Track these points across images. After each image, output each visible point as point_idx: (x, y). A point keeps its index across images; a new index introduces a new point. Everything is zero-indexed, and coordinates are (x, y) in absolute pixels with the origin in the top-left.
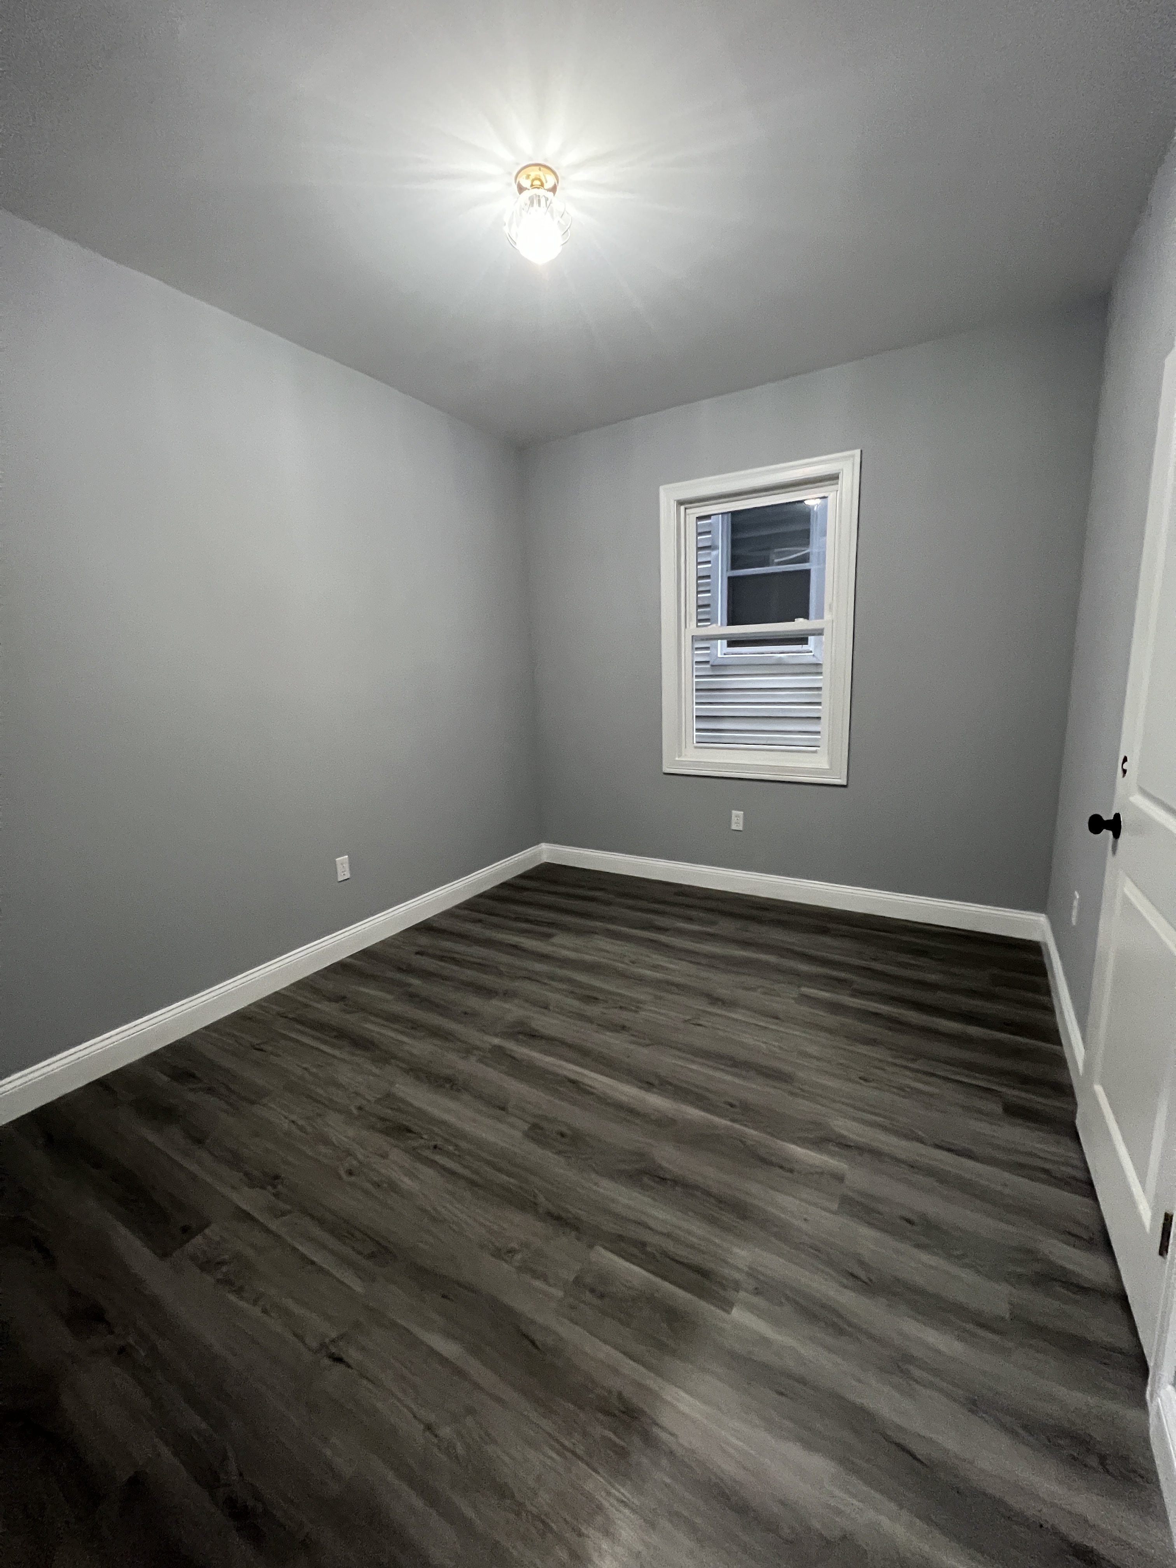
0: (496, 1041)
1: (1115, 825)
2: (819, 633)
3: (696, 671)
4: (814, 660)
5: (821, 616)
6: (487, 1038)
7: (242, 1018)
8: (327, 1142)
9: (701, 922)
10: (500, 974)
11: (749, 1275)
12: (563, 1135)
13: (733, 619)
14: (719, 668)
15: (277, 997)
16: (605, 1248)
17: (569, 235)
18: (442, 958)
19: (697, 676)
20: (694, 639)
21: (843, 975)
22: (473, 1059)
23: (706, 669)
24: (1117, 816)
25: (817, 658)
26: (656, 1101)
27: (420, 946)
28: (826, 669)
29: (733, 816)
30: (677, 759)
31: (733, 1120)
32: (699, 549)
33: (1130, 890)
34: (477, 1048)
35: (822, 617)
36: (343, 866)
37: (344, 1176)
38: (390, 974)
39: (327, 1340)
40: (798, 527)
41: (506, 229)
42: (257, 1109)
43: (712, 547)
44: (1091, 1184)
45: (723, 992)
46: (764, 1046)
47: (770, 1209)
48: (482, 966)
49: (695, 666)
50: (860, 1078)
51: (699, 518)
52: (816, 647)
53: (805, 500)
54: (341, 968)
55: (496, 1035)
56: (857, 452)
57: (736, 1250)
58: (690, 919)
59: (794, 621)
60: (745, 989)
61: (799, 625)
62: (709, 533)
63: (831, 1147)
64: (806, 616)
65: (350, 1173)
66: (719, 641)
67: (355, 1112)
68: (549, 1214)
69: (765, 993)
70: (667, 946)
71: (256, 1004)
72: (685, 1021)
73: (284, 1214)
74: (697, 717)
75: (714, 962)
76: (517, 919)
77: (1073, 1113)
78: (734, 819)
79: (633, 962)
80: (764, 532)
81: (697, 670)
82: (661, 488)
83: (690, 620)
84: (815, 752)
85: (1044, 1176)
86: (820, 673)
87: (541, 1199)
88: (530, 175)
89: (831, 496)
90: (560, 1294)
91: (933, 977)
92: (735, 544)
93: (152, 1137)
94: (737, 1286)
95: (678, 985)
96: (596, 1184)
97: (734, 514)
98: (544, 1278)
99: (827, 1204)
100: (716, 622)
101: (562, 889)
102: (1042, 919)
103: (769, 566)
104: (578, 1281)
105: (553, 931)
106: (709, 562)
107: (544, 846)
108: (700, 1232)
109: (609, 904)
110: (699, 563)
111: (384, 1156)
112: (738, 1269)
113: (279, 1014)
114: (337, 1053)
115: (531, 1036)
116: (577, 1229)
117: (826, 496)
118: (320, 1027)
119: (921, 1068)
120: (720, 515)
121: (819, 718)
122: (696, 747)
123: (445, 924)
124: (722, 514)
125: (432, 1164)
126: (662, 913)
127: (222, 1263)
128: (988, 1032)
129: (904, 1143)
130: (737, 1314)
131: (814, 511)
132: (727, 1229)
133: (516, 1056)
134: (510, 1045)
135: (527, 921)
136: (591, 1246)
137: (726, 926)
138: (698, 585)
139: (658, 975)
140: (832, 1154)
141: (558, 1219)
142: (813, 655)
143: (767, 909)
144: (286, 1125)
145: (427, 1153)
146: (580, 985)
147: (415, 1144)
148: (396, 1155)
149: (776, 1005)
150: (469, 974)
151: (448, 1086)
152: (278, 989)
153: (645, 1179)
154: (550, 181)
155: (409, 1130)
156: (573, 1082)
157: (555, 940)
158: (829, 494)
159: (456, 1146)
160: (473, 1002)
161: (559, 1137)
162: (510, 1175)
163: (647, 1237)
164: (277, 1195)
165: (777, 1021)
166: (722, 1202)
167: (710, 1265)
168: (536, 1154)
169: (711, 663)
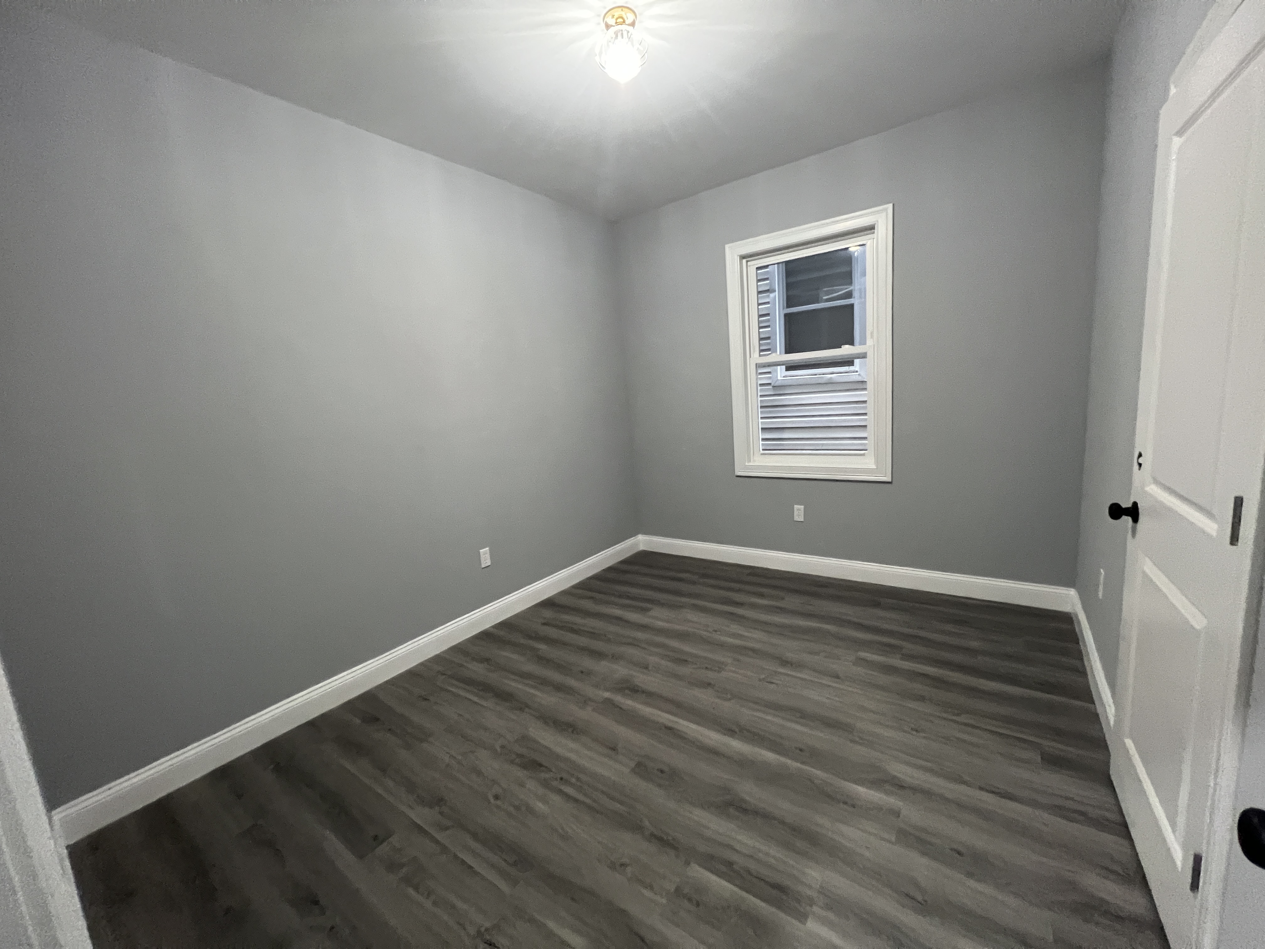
0: (607, 695)
1: (1133, 512)
2: (863, 356)
3: (760, 392)
4: (860, 379)
5: (863, 342)
6: (601, 693)
7: (412, 675)
8: (479, 773)
9: (771, 597)
10: (609, 641)
11: (819, 892)
12: (662, 771)
13: (789, 349)
14: (779, 389)
15: (437, 659)
16: (700, 865)
17: (646, 58)
18: (561, 628)
19: (761, 396)
20: (758, 366)
21: (893, 641)
22: (589, 709)
23: (769, 390)
24: (1135, 504)
25: (862, 377)
26: (736, 745)
27: (545, 618)
28: (870, 385)
29: (795, 509)
30: (747, 464)
31: (803, 763)
32: (759, 292)
33: (1149, 568)
34: (593, 701)
35: (865, 344)
36: (485, 556)
37: (492, 800)
38: (522, 641)
39: (483, 929)
40: (844, 269)
41: (597, 59)
42: (425, 745)
43: (770, 290)
44: (1125, 825)
45: (789, 655)
46: (827, 701)
47: (837, 837)
48: (593, 635)
49: (759, 388)
50: (912, 729)
51: (758, 268)
52: (860, 368)
53: (848, 248)
54: (485, 636)
55: (607, 690)
56: (890, 206)
57: (808, 871)
58: (762, 595)
59: (841, 348)
60: (811, 653)
61: (846, 350)
62: (767, 279)
63: (887, 787)
64: (852, 343)
65: (497, 797)
66: (779, 367)
67: (499, 750)
68: (652, 835)
69: (826, 657)
70: (743, 617)
71: (422, 664)
72: (760, 680)
73: (447, 828)
74: (762, 429)
75: (783, 631)
76: (620, 596)
77: (1107, 764)
78: (796, 513)
79: (716, 631)
80: (815, 275)
81: (761, 390)
82: (727, 246)
83: (754, 352)
84: (863, 455)
85: (1081, 818)
86: (865, 389)
87: (647, 823)
88: (614, 15)
89: (869, 243)
90: (664, 901)
91: (974, 644)
92: (789, 286)
93: (348, 765)
94: (811, 902)
95: (753, 650)
96: (691, 813)
97: (787, 263)
98: (651, 887)
99: (886, 836)
100: (776, 352)
101: (656, 572)
102: (1072, 592)
103: (818, 303)
104: (678, 891)
105: (649, 606)
106: (768, 303)
107: (640, 537)
108: (778, 855)
109: (694, 583)
110: (759, 304)
111: (522, 785)
112: (810, 887)
113: (438, 672)
114: (484, 703)
115: (633, 690)
116: (675, 848)
117: (865, 243)
118: (469, 682)
119: (966, 721)
120: (776, 265)
121: (865, 426)
122: (762, 454)
123: (565, 601)
124: (778, 263)
125: (560, 792)
126: (739, 591)
127: (402, 866)
128: (1028, 691)
129: (952, 786)
130: (812, 925)
131: (855, 256)
132: (803, 854)
133: (624, 707)
134: (618, 699)
135: (628, 598)
136: (688, 863)
137: (792, 601)
138: (759, 322)
139: (737, 642)
140: (887, 793)
141: (660, 839)
142: (859, 374)
143: (826, 587)
144: (447, 759)
145: (555, 783)
146: (674, 650)
147: (547, 776)
148: (531, 785)
149: (835, 666)
150: (583, 641)
151: (570, 730)
152: (438, 653)
153: (731, 810)
154: (630, 18)
155: (541, 765)
156: (670, 729)
157: (653, 613)
158: (867, 242)
159: (578, 779)
160: (587, 663)
161: (659, 773)
162: (621, 803)
163: (735, 857)
164: (441, 813)
165: (837, 680)
166: (796, 830)
167: (787, 882)
168: (642, 786)
169: (772, 385)
